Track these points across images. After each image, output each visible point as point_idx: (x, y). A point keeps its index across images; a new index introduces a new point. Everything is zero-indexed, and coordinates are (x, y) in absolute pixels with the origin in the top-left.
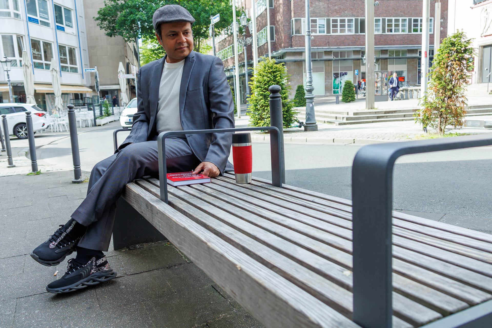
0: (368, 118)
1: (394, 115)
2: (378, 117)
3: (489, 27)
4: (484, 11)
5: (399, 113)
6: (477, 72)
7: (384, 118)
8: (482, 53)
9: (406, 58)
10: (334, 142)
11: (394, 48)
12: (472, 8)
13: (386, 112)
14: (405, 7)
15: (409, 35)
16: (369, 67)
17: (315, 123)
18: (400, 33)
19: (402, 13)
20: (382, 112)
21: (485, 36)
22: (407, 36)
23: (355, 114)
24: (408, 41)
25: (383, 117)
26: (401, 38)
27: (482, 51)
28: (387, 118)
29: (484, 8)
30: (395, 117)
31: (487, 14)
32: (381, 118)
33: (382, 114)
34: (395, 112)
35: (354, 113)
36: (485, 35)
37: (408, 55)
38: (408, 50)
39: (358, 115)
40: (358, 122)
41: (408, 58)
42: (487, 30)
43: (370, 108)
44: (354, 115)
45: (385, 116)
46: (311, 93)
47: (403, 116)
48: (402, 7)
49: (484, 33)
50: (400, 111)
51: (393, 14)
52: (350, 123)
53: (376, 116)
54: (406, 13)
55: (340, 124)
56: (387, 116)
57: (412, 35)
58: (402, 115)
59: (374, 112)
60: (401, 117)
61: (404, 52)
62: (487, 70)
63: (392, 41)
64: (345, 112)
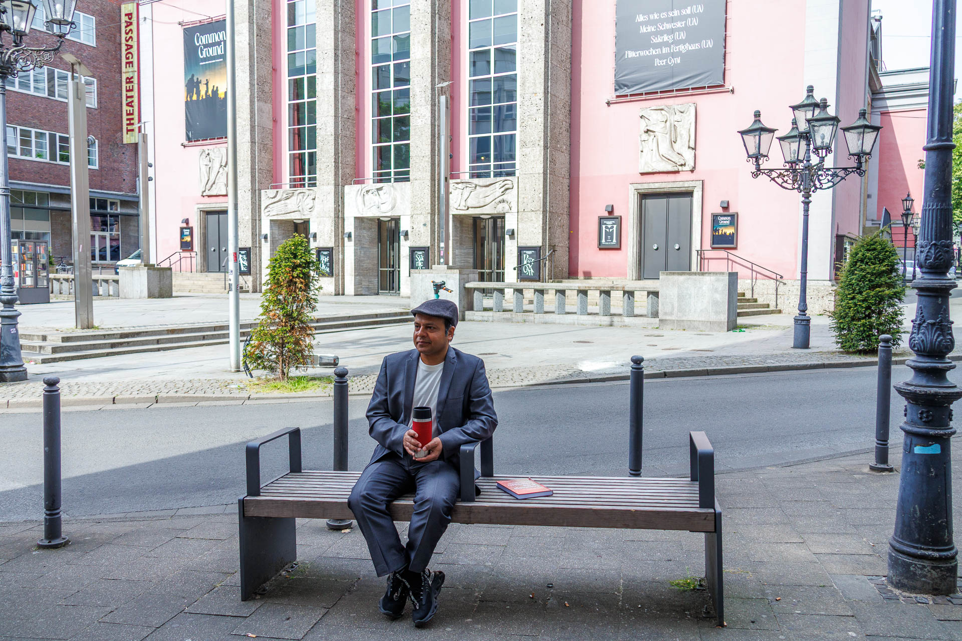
0: (94, 347)
1: (140, 341)
2: (113, 346)
3: (214, 183)
4: (204, 155)
5: (145, 336)
6: (199, 254)
7: (124, 347)
8: (205, 223)
9: (48, 209)
10: (114, 403)
11: (23, 187)
12: (185, 146)
13: (123, 336)
14: (41, 110)
15: (53, 166)
16: (81, 251)
17: (21, 366)
18: (34, 158)
19: (36, 121)
20: (115, 336)
21: (209, 196)
22: (47, 166)
23: (65, 339)
24: (51, 177)
25: (121, 344)
26: (35, 169)
27: (205, 219)
28: (130, 346)
29: (204, 151)
30: (143, 345)
31: (210, 161)
32: (118, 347)
33: (116, 338)
34: (138, 334)
35: (63, 338)
36: (208, 194)
37: (52, 204)
38: (50, 193)
39: (71, 341)
40: (80, 356)
41: (53, 209)
42: (212, 186)
43: (85, 327)
44: (63, 342)
45: (125, 343)
46: (13, 307)
47: (156, 342)
48: (35, 108)
49: (207, 191)
50: (147, 332)
51: (17, 119)
52: (65, 357)
53: (109, 343)
54: (43, 121)
55: (44, 361)
56: (128, 343)
57: (58, 166)
58: (153, 340)
59: (101, 335)
60: (153, 344)
61: (43, 197)
62: (214, 250)
63: (17, 172)
64: (38, 336)
